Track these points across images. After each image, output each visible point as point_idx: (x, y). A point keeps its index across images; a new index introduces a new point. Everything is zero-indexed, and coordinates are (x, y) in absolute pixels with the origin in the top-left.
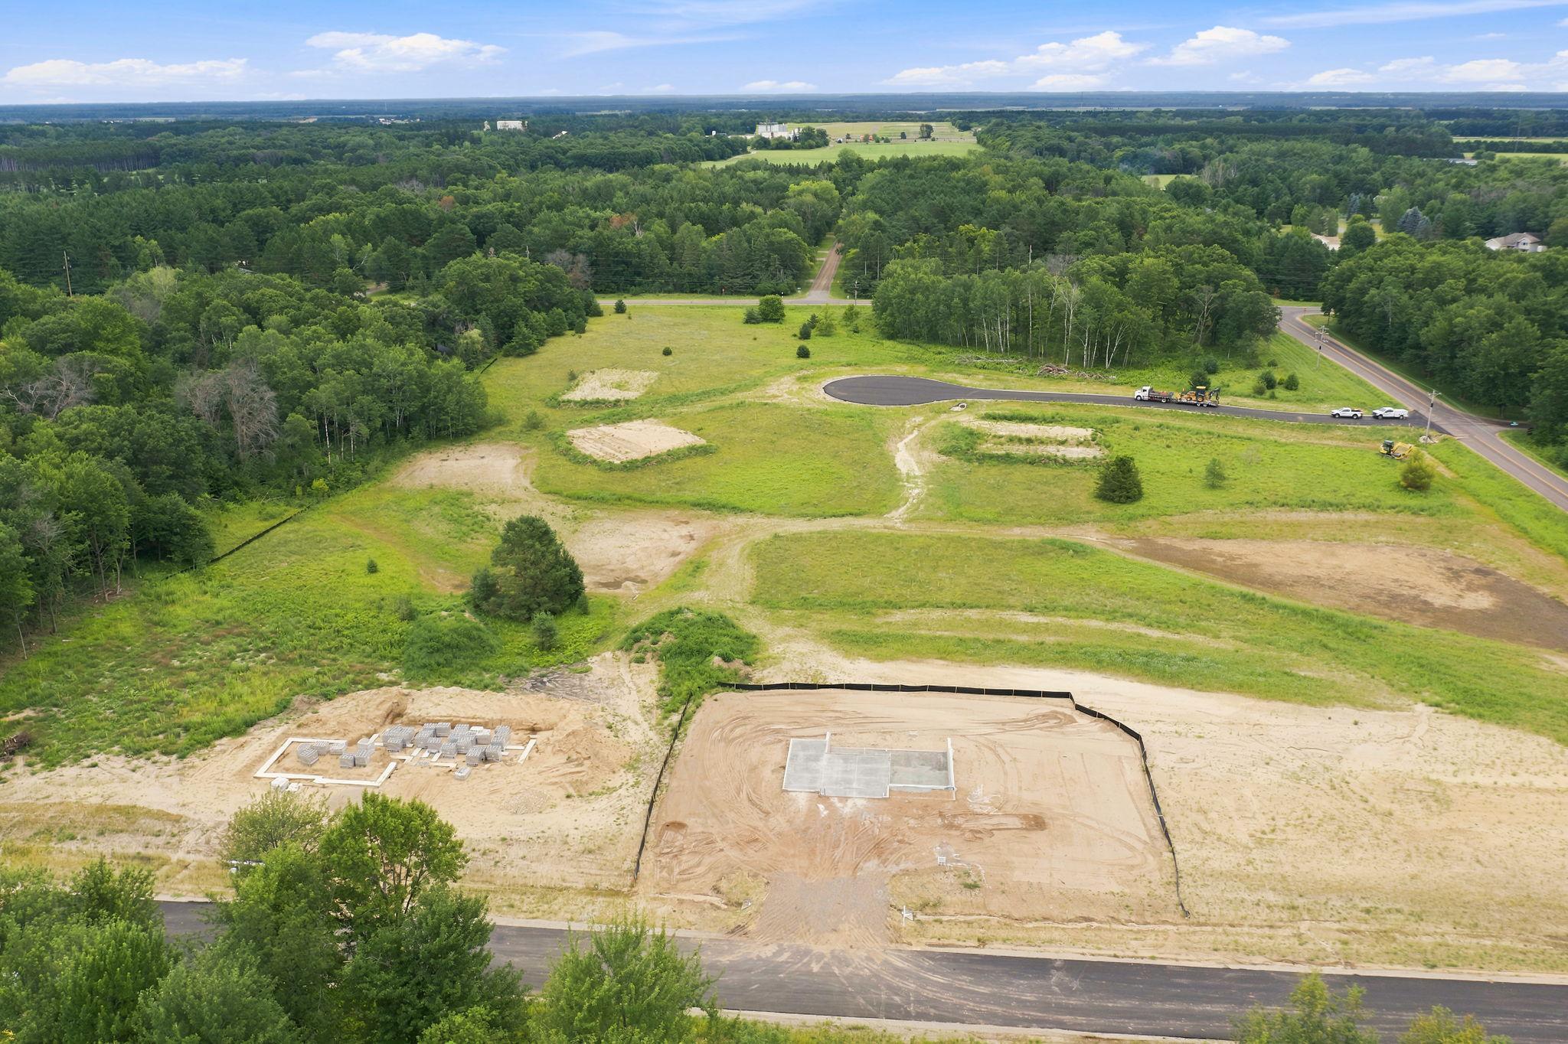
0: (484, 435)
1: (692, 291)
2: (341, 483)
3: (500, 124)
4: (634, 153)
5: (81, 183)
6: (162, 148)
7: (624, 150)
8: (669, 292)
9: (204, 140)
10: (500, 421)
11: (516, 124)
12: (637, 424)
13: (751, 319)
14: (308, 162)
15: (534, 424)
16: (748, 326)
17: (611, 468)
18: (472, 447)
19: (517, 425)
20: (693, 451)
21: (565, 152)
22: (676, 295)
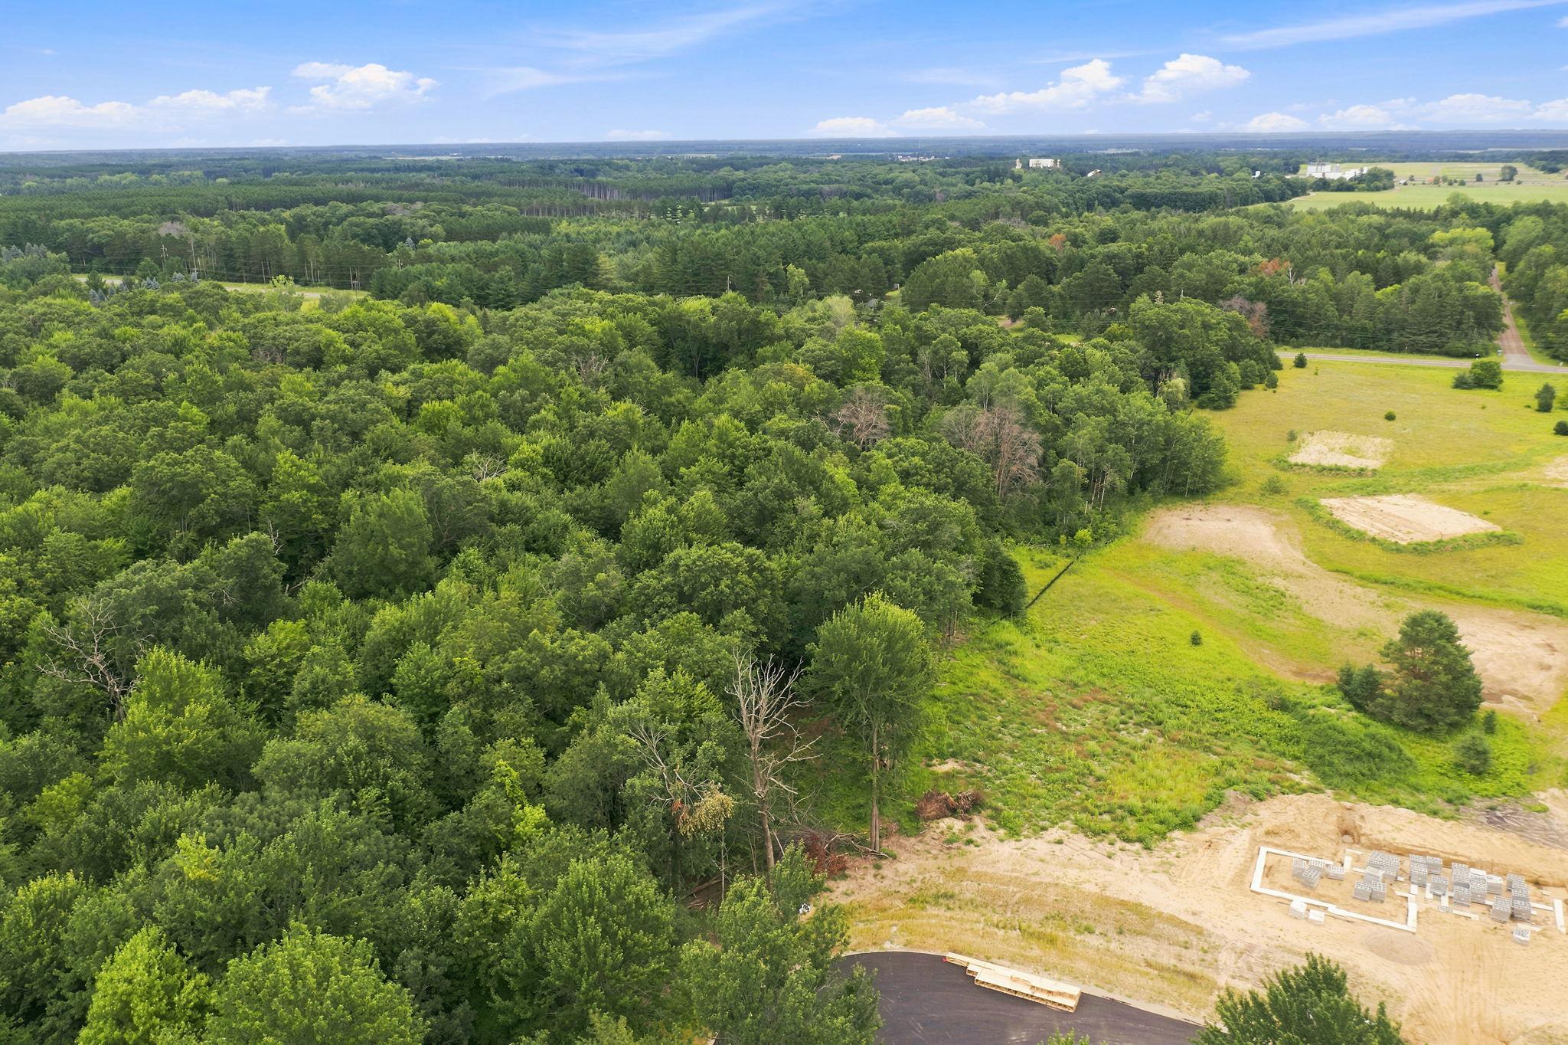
0: (1219, 494)
1: (1364, 347)
2: (1102, 537)
3: (1032, 163)
4: (1197, 194)
5: (685, 213)
6: (734, 182)
7: (1185, 189)
8: (1336, 346)
9: (765, 175)
10: (1233, 483)
11: (1048, 163)
12: (1397, 498)
13: (1461, 384)
14: (869, 197)
15: (1274, 489)
16: (1458, 391)
17: (1398, 549)
18: (1212, 508)
19: (1251, 486)
20: (1493, 539)
21: (1122, 191)
22: (1344, 350)
